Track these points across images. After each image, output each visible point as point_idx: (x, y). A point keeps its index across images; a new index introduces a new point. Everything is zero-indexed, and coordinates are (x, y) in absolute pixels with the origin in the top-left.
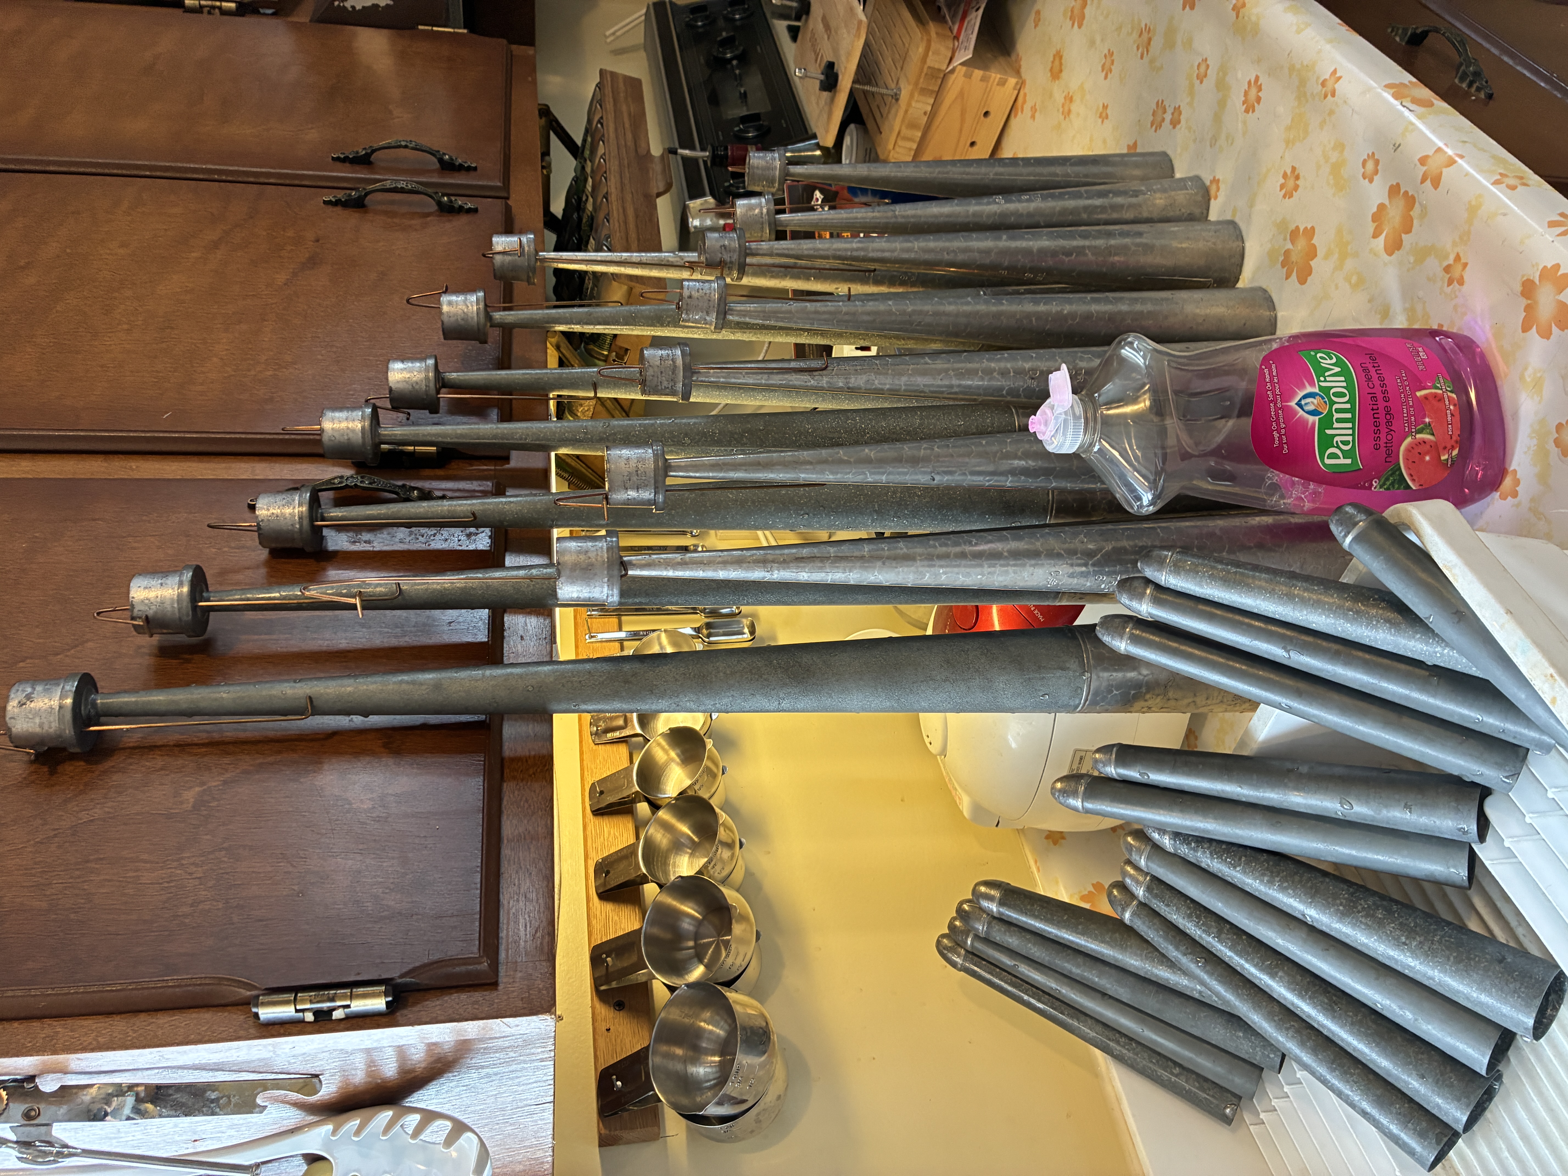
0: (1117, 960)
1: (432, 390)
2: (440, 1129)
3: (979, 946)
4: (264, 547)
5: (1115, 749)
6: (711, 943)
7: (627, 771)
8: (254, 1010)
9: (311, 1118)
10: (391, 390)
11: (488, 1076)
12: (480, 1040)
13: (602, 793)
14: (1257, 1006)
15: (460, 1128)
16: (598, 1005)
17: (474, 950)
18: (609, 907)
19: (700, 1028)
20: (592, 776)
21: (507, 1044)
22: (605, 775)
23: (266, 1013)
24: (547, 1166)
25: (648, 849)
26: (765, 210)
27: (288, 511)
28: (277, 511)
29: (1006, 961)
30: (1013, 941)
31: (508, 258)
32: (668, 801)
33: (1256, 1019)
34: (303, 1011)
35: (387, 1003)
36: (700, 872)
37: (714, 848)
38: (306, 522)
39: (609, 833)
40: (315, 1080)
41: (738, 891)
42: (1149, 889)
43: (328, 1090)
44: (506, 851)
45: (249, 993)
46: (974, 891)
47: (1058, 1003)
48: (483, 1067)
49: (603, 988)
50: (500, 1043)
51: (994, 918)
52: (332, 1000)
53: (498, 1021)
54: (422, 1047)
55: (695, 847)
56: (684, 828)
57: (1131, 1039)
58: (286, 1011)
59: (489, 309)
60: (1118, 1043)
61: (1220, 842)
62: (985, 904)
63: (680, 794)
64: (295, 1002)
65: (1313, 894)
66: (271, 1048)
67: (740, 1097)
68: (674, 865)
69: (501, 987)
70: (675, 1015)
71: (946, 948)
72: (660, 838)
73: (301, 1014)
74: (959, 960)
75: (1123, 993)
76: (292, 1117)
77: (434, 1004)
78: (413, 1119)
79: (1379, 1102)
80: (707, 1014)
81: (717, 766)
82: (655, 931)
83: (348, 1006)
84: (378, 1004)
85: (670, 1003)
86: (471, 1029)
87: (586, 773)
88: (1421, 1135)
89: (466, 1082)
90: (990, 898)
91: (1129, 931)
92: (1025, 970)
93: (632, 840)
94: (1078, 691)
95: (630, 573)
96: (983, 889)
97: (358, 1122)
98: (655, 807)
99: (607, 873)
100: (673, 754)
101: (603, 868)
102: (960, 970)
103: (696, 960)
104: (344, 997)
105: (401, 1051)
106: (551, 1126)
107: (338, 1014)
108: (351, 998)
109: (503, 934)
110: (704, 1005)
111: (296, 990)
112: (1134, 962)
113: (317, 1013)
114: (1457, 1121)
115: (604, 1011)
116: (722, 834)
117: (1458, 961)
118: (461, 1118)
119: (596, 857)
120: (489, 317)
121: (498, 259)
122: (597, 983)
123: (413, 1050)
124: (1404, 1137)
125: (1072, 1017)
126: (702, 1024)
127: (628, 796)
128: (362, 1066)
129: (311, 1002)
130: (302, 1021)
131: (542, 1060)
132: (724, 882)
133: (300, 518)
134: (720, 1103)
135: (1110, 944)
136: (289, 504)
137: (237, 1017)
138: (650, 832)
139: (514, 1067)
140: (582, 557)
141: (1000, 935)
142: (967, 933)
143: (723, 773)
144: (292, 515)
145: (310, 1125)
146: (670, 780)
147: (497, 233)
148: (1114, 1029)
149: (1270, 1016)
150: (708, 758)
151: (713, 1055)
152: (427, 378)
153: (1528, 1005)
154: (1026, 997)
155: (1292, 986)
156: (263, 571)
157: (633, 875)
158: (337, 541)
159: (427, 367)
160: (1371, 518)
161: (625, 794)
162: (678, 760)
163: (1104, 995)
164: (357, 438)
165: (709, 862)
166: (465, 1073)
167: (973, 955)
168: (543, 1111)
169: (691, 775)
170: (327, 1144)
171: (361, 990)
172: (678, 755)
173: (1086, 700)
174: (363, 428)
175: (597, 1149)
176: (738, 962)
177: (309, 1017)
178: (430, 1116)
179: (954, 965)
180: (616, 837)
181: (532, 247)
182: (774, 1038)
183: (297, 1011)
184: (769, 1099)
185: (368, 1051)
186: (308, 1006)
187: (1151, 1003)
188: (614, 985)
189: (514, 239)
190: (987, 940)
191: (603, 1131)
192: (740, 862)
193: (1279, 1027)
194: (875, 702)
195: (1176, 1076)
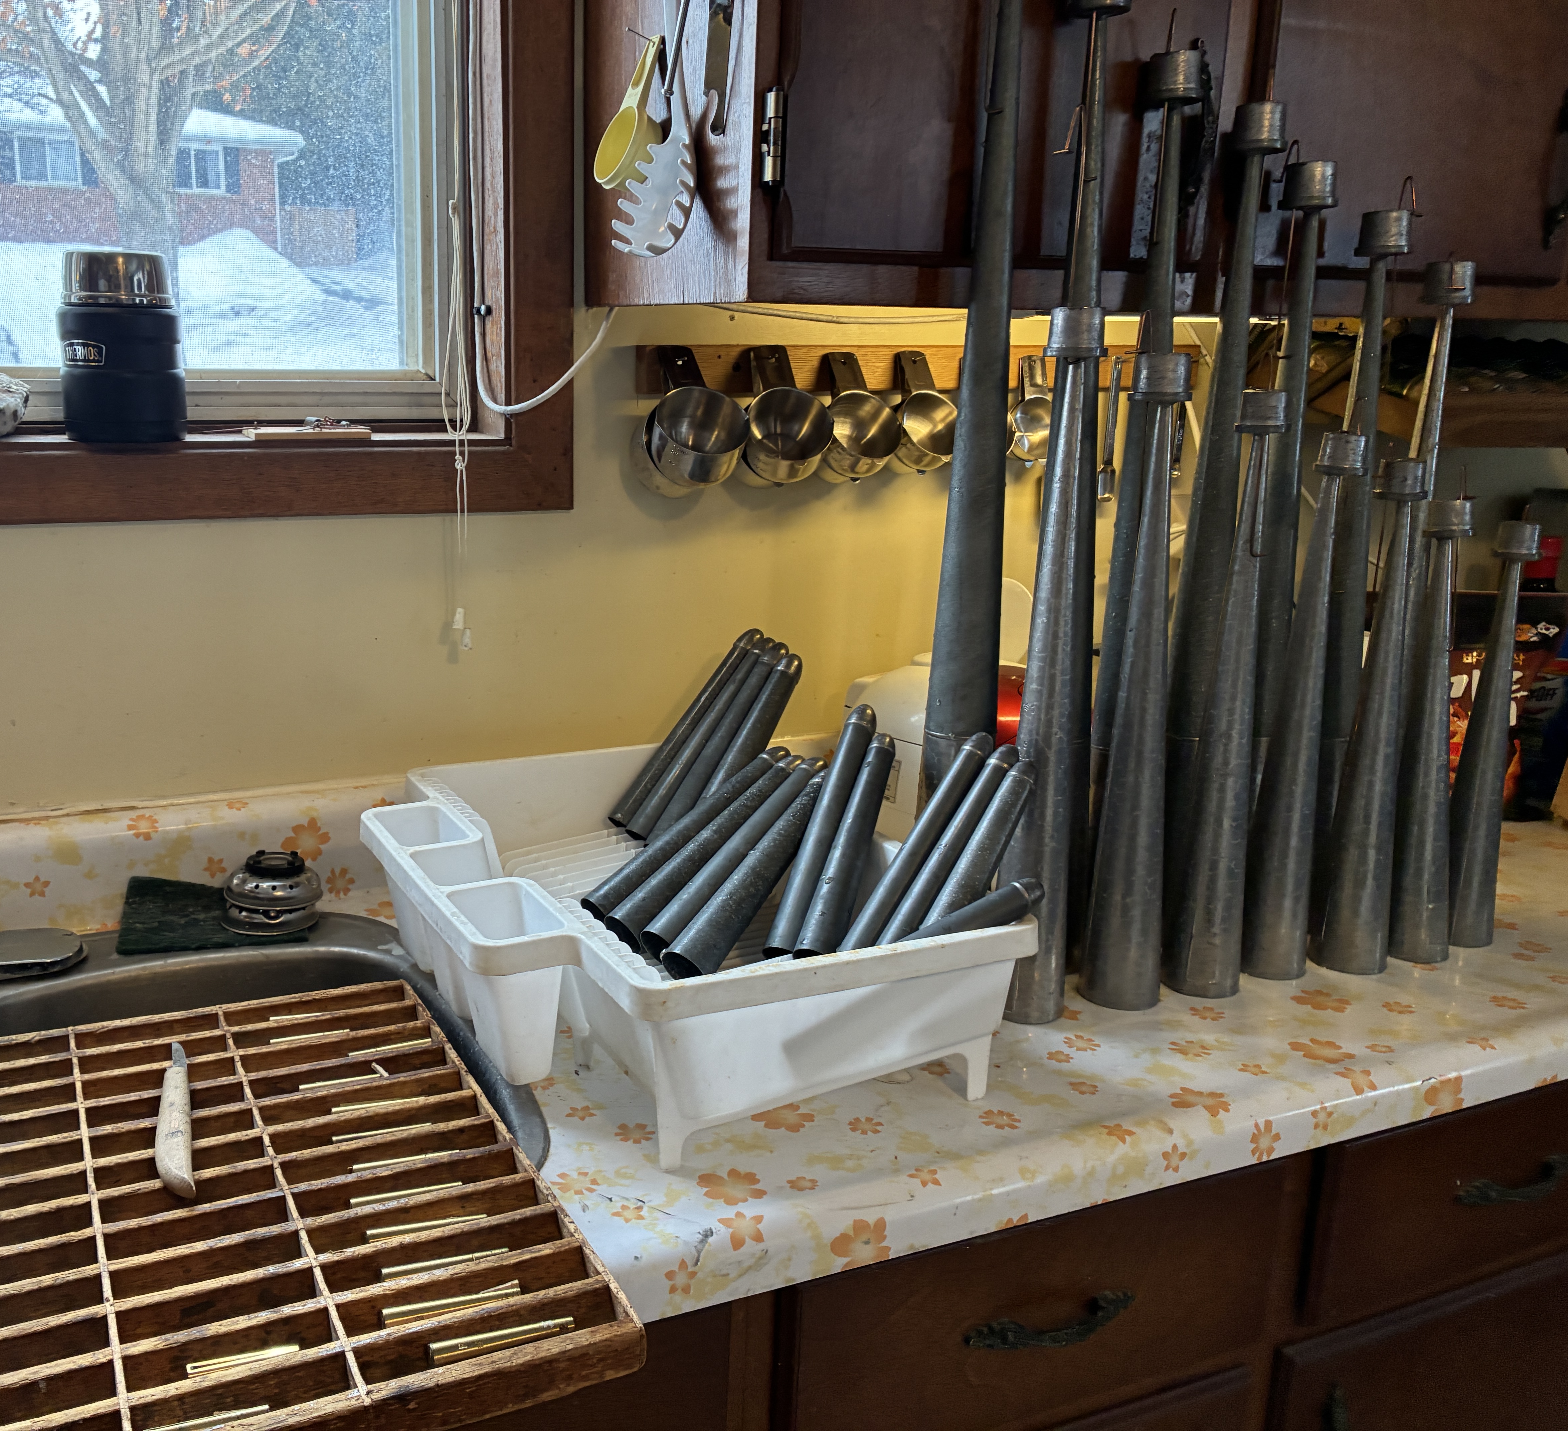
0: (733, 747)
1: (1303, 203)
2: (678, 220)
3: (753, 658)
4: (1151, 58)
5: (891, 749)
6: (777, 446)
7: (932, 386)
8: (774, 89)
9: (694, 126)
10: (1304, 164)
11: (709, 254)
12: (735, 249)
13: (915, 362)
14: (694, 822)
15: (678, 233)
16: (739, 349)
17: (796, 243)
18: (815, 363)
19: (713, 431)
20: (931, 354)
21: (730, 267)
22: (930, 366)
23: (771, 97)
24: (636, 301)
25: (858, 400)
26: (1454, 528)
27: (1181, 78)
28: (1181, 69)
29: (739, 676)
30: (753, 680)
31: (1445, 277)
32: (900, 419)
33: (686, 821)
34: (770, 123)
35: (768, 182)
36: (835, 440)
37: (853, 453)
38: (1167, 95)
39: (878, 368)
40: (721, 130)
41: (815, 473)
42: (782, 769)
43: (713, 139)
44: (865, 268)
45: (786, 83)
46: (795, 656)
47: (703, 711)
48: (715, 251)
49: (752, 354)
50: (731, 262)
51: (772, 669)
52: (775, 144)
53: (747, 261)
54: (735, 206)
55: (855, 439)
56: (873, 431)
57: (672, 759)
58: (770, 112)
59: (1390, 258)
60: (671, 749)
61: (812, 811)
62: (784, 662)
63: (904, 430)
64: (776, 117)
65: (769, 857)
66: (747, 100)
67: (664, 454)
68: (844, 422)
69: (769, 263)
70: (726, 410)
71: (752, 636)
72: (867, 409)
73: (767, 121)
74: (742, 645)
75: (709, 751)
76: (696, 112)
77: (763, 216)
78: (685, 200)
79: (628, 878)
80: (723, 435)
81: (926, 466)
82: (792, 400)
83: (769, 155)
84: (768, 176)
85: (736, 407)
86: (743, 242)
87: (934, 349)
88: (606, 896)
89: (706, 239)
90: (789, 665)
91: (754, 756)
92: (731, 688)
93: (870, 386)
94: (941, 729)
95: (1071, 367)
96: (796, 663)
97: (689, 162)
98: (896, 409)
99: (844, 363)
100: (940, 427)
101: (848, 360)
102: (735, 644)
103: (766, 433)
104: (775, 151)
105: (734, 190)
106: (667, 302)
107: (765, 147)
108: (775, 157)
109: (805, 265)
110: (730, 433)
111: (784, 118)
112: (730, 758)
113: (768, 132)
114: (615, 913)
115: (735, 353)
116: (864, 463)
117: (718, 923)
118: (683, 236)
119: (858, 354)
120: (1384, 256)
121: (1447, 267)
122: (757, 349)
123: (733, 200)
124: (606, 888)
125: (692, 720)
126: (716, 433)
127: (908, 386)
128: (727, 163)
129: (775, 129)
130: (763, 123)
131: (715, 293)
132: (824, 460)
133: (1171, 90)
134: (661, 437)
135: (744, 743)
136: (1186, 79)
137: (770, 75)
138: (872, 400)
139: (713, 273)
140: (1084, 327)
141: (759, 671)
142: (762, 650)
143: (919, 471)
144: (1175, 82)
145: (690, 127)
146: (919, 424)
147: (1477, 266)
148: (680, 748)
149: (687, 828)
150: (934, 457)
151: (693, 441)
152: (1312, 198)
153: (686, 951)
154: (710, 689)
155: (708, 841)
156: (1128, 57)
157: (839, 383)
158: (1153, 121)
159: (1324, 198)
160: (1030, 903)
161: (910, 383)
162: (936, 431)
163: (707, 738)
164: (1252, 135)
165: (843, 448)
166: (713, 238)
167: (745, 653)
168: (679, 297)
169: (921, 442)
170: (677, 140)
171: (779, 163)
172: (940, 431)
173: (933, 735)
174: (1262, 141)
175: (634, 343)
176: (761, 465)
177: (765, 127)
178: (687, 212)
179: (740, 640)
180: (874, 373)
181: (1457, 301)
182: (702, 486)
183: (770, 119)
184: (659, 479)
185: (736, 167)
186: (772, 126)
187: (699, 768)
188: (753, 364)
189: (1468, 285)
190: (756, 662)
191: (648, 349)
192: (841, 479)
193: (679, 832)
194: (949, 567)
195: (645, 785)
